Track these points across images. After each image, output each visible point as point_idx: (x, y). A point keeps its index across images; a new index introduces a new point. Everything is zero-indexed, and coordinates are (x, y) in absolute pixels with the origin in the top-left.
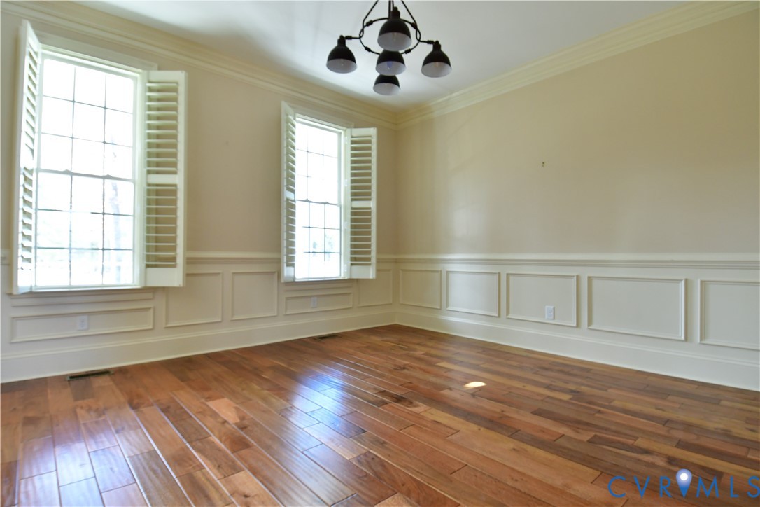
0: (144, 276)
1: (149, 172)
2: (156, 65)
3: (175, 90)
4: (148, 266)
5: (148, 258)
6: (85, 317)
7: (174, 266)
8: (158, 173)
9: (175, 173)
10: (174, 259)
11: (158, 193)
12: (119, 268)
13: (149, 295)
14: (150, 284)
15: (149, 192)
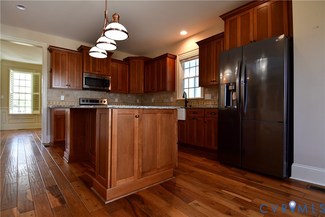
0: (33, 112)
1: (34, 92)
2: (35, 72)
3: (38, 76)
4: (34, 110)
5: (34, 108)
6: (22, 119)
7: (38, 110)
8: (36, 92)
9: (38, 92)
10: (38, 109)
11: (36, 96)
12: (25, 111)
13: (34, 116)
14: (34, 113)
15: (34, 96)
